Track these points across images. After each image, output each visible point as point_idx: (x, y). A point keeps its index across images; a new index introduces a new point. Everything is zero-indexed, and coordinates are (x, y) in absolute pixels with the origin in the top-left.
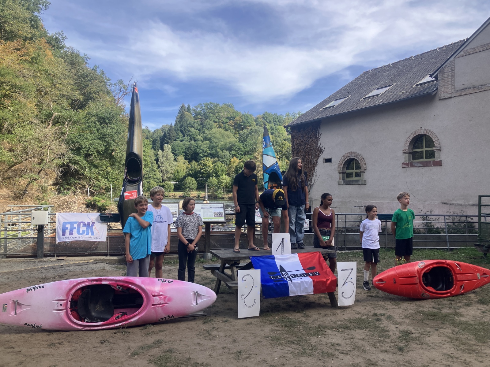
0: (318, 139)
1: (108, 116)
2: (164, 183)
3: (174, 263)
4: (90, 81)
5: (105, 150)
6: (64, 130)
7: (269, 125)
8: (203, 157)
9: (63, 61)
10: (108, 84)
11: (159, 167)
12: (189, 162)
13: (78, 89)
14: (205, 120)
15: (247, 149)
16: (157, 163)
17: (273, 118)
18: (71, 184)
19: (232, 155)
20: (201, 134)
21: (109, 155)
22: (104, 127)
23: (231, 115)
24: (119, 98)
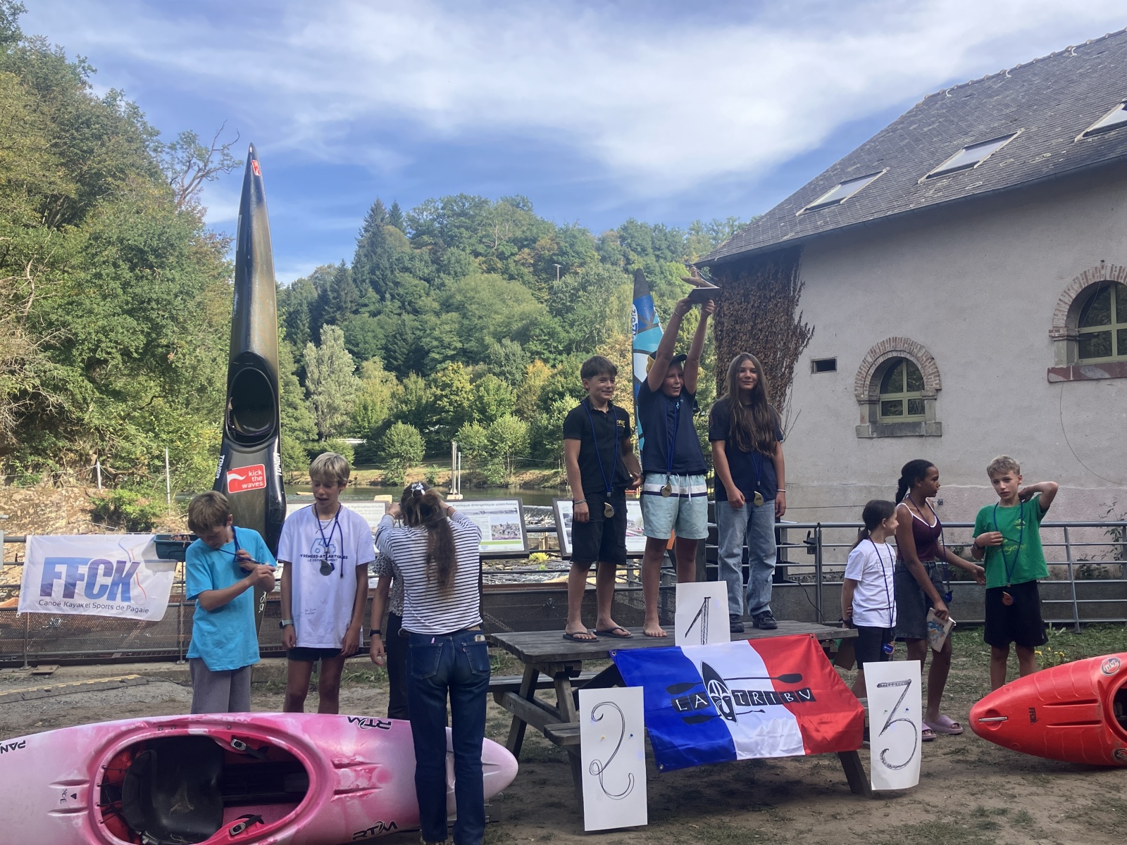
0: (793, 302)
1: (155, 243)
2: (323, 443)
3: (378, 679)
4: (99, 137)
5: (147, 345)
6: (23, 288)
7: (641, 260)
8: (440, 362)
9: (17, 80)
10: (151, 145)
11: (308, 395)
12: (397, 378)
13: (62, 164)
14: (444, 250)
15: (574, 334)
16: (302, 384)
17: (652, 237)
18: (44, 450)
19: (529, 354)
20: (432, 293)
21: (157, 363)
22: (142, 277)
23: (523, 232)
24: (186, 186)
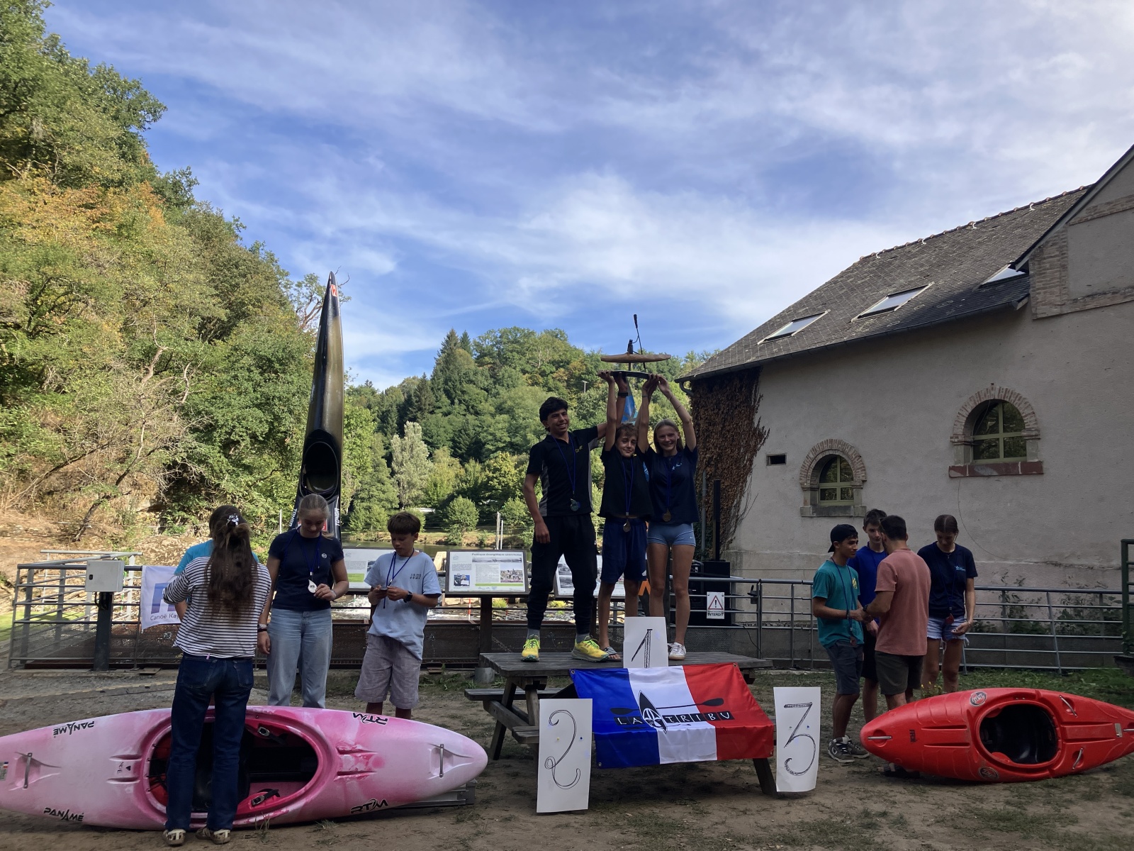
0: (753, 410)
1: (280, 355)
4: (245, 276)
5: (270, 430)
6: (180, 385)
8: (493, 452)
9: (185, 233)
10: (283, 282)
11: (393, 474)
12: (461, 463)
13: (217, 295)
14: (501, 368)
16: (389, 465)
18: (188, 508)
20: (490, 400)
21: (277, 445)
22: (269, 380)
23: (560, 356)
24: (308, 314)
